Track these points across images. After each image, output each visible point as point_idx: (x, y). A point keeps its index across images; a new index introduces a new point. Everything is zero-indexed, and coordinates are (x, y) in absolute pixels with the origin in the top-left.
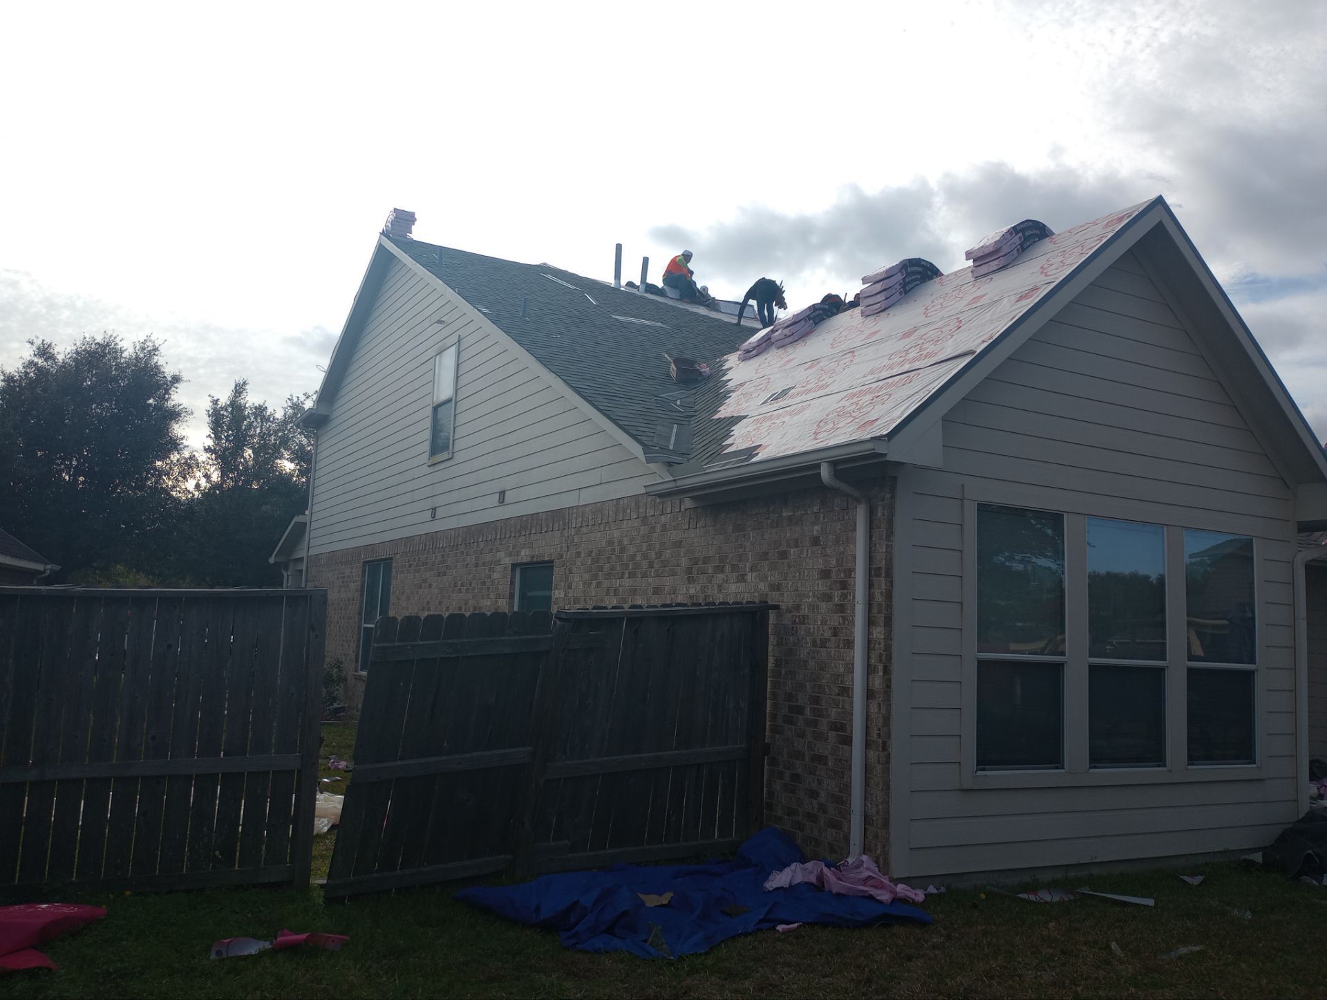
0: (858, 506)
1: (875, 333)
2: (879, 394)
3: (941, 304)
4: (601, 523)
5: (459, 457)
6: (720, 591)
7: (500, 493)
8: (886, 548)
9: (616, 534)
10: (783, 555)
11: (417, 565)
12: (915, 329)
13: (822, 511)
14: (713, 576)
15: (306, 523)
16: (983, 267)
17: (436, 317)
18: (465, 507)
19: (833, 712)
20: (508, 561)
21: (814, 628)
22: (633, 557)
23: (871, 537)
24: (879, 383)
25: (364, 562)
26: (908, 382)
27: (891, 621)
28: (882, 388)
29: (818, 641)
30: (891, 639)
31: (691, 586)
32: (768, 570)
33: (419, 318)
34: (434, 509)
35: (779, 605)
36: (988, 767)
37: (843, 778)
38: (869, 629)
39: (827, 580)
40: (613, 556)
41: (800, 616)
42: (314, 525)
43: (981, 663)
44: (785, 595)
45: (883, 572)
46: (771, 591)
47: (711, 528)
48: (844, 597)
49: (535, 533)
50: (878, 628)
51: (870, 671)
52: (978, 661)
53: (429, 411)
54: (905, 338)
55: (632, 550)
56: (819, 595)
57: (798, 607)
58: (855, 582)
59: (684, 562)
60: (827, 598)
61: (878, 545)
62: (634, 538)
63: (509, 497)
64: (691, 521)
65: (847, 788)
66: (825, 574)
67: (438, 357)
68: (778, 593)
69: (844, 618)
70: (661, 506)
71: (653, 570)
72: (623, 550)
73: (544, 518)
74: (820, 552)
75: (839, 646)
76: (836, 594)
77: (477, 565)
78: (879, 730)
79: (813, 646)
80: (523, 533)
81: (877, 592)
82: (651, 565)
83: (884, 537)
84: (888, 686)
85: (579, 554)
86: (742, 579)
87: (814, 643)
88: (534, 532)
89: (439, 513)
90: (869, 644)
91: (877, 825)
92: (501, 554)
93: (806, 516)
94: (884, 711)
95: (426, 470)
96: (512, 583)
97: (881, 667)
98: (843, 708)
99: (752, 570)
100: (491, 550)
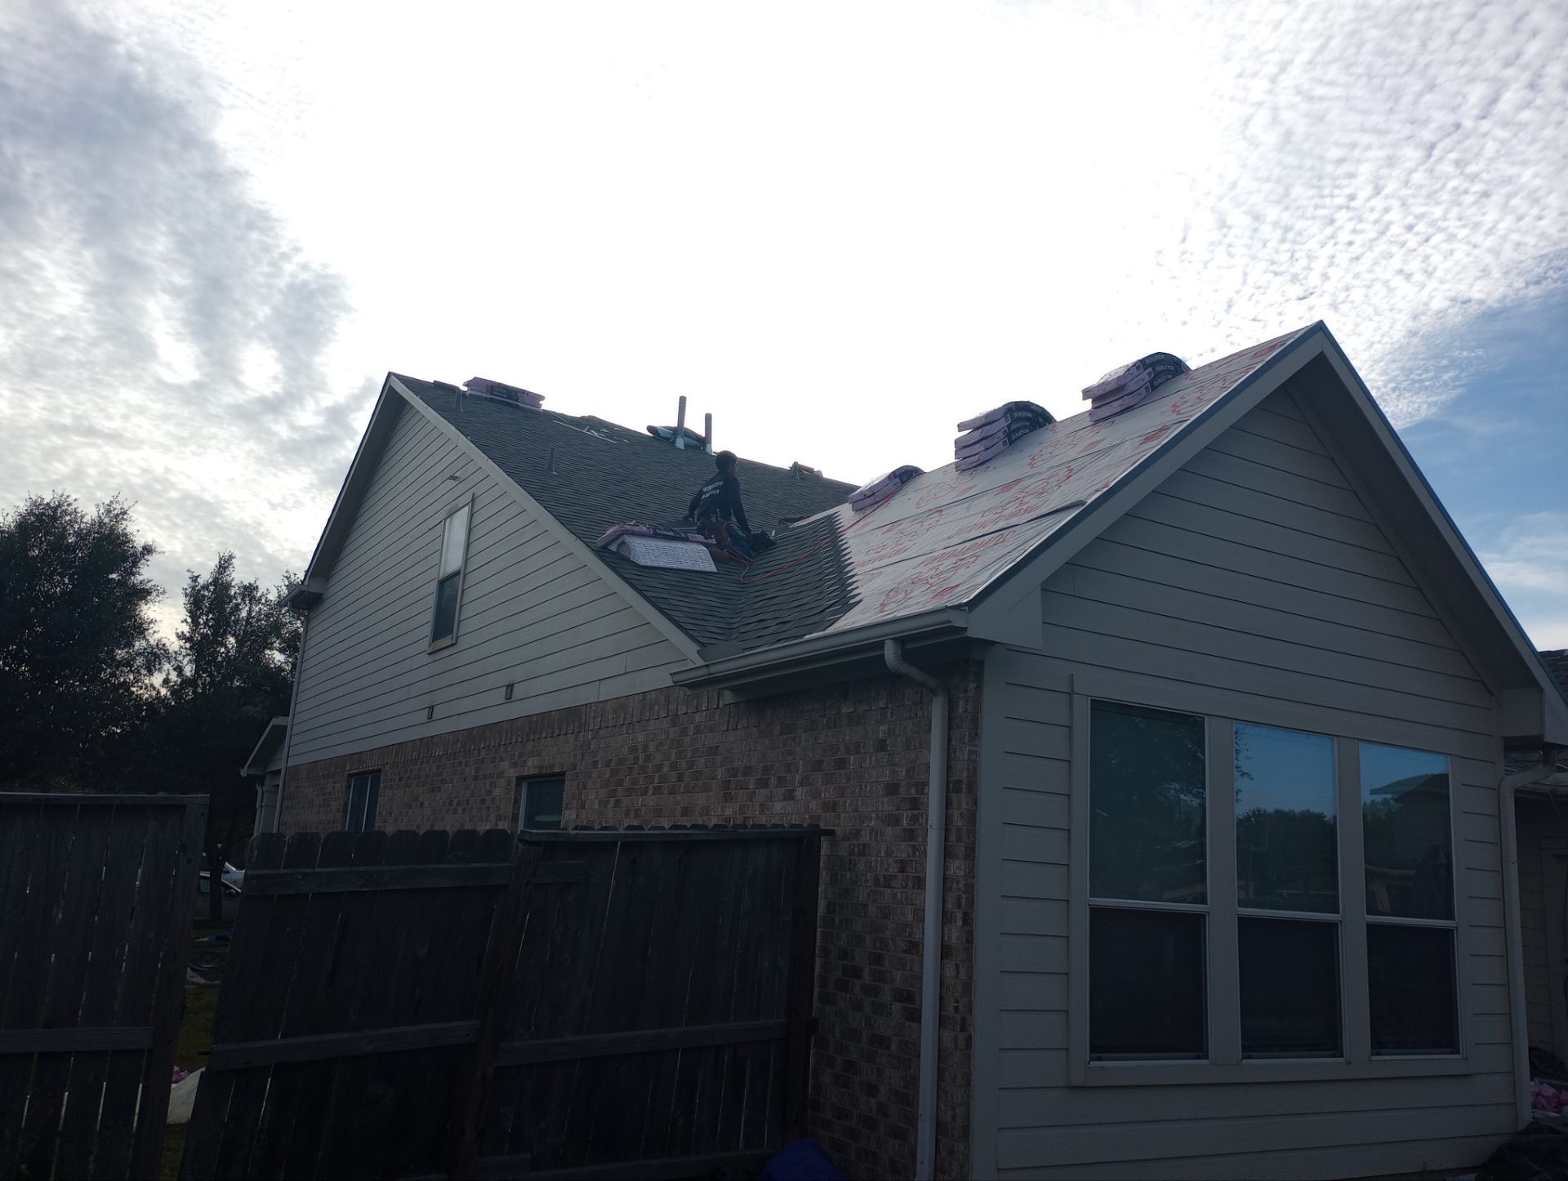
0: (934, 699)
1: (970, 488)
2: (964, 556)
3: (1051, 453)
4: (623, 724)
5: (464, 642)
6: (762, 812)
7: (508, 686)
8: (969, 755)
9: (641, 737)
10: (841, 764)
11: (408, 779)
12: (1018, 481)
13: (890, 705)
14: (754, 792)
15: (287, 727)
16: (1103, 408)
17: (448, 473)
18: (466, 705)
19: (898, 976)
20: (512, 773)
21: (876, 862)
22: (659, 768)
23: (949, 741)
24: (966, 544)
25: (349, 775)
26: (1001, 540)
27: (974, 853)
28: (968, 549)
29: (881, 879)
30: (974, 876)
31: (728, 804)
32: (822, 784)
33: (430, 475)
34: (432, 708)
35: (834, 830)
36: (1108, 1055)
37: (910, 1068)
38: (945, 863)
39: (895, 797)
40: (635, 766)
41: (858, 845)
42: (296, 729)
43: (1096, 913)
44: (842, 816)
45: (964, 787)
46: (824, 812)
47: (754, 729)
48: (914, 819)
49: (546, 737)
50: (957, 862)
51: (945, 920)
52: (1090, 908)
53: (433, 587)
54: (1004, 492)
55: (658, 758)
56: (884, 817)
57: (858, 832)
58: (928, 800)
59: (720, 773)
60: (894, 820)
61: (958, 750)
62: (661, 743)
63: (518, 692)
64: (731, 720)
65: (913, 1082)
66: (892, 789)
67: (448, 520)
68: (833, 814)
69: (914, 848)
70: (695, 702)
71: (683, 785)
72: (648, 758)
73: (557, 717)
74: (886, 760)
75: (907, 885)
76: (905, 815)
77: (476, 778)
78: (957, 1001)
79: (875, 885)
80: (532, 737)
81: (956, 814)
82: (680, 778)
83: (966, 741)
84: (970, 941)
85: (595, 764)
86: (790, 796)
87: (876, 883)
88: (544, 736)
89: (437, 714)
90: (946, 882)
91: (952, 1136)
92: (506, 764)
93: (869, 712)
94: (963, 976)
95: (425, 659)
96: (517, 801)
97: (959, 915)
98: (911, 970)
99: (802, 784)
100: (493, 760)
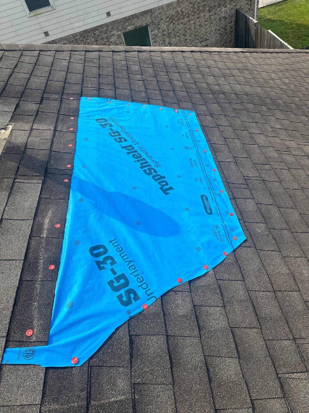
55: (186, 12)
59: (207, 9)
